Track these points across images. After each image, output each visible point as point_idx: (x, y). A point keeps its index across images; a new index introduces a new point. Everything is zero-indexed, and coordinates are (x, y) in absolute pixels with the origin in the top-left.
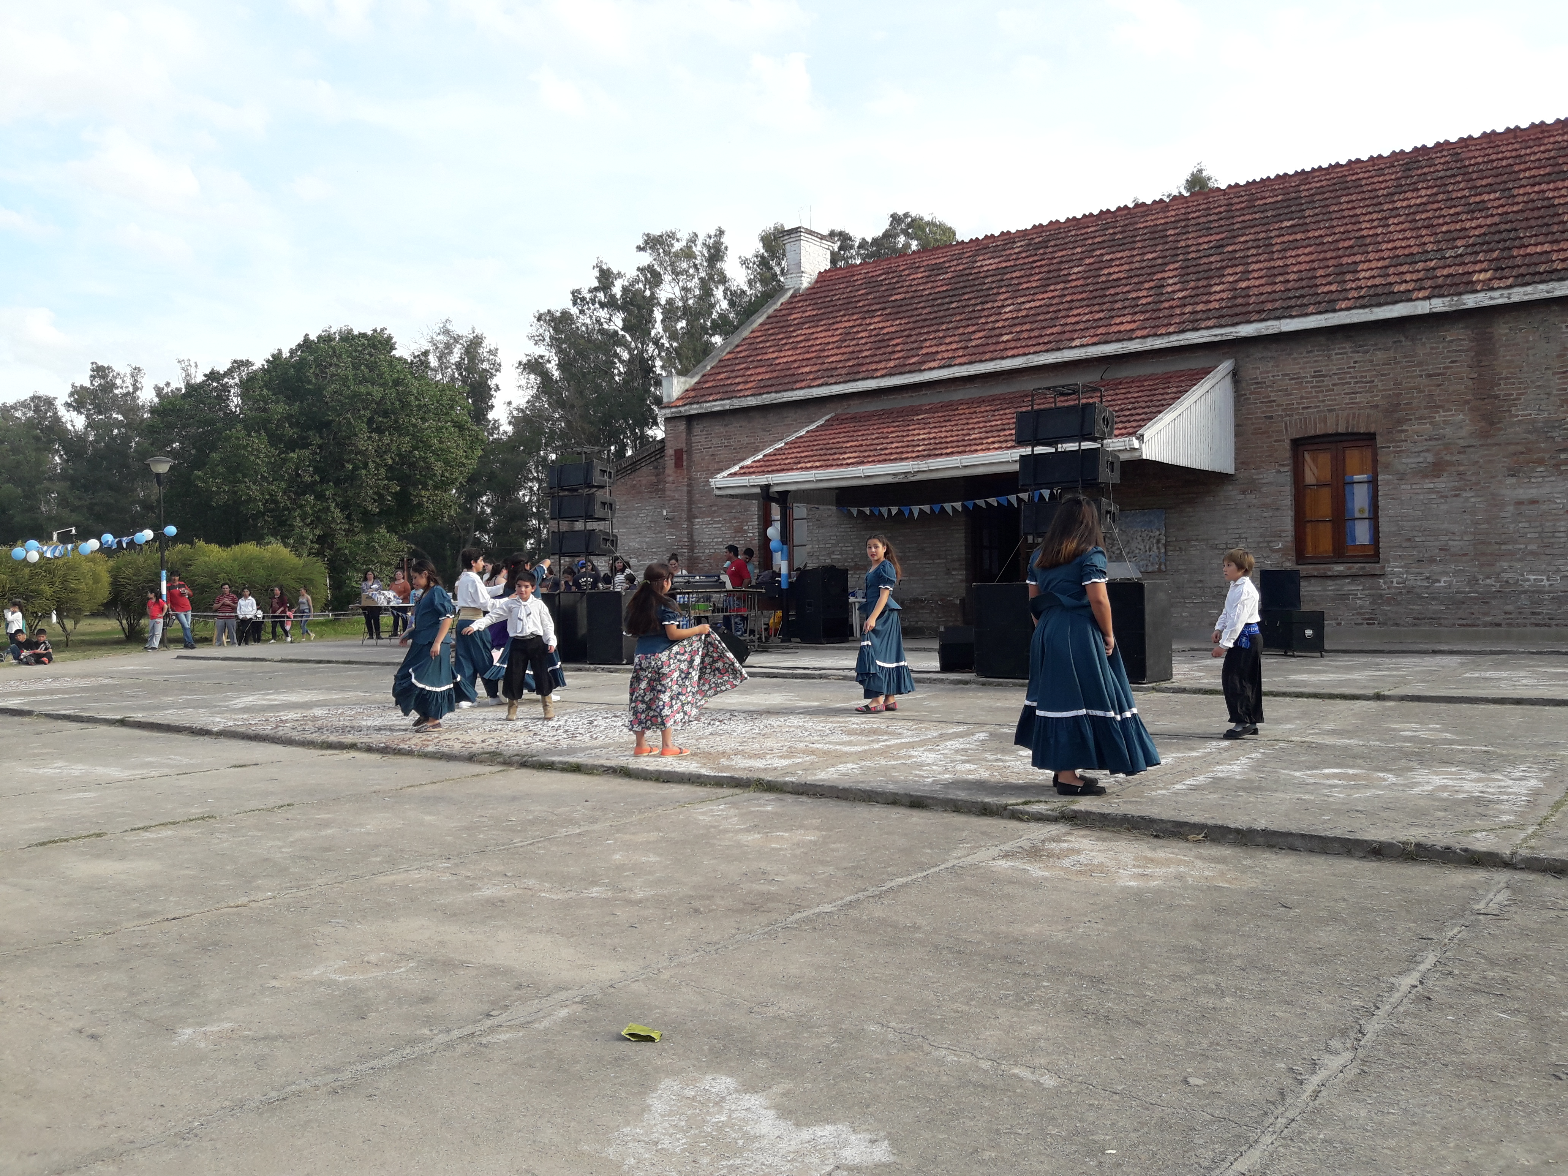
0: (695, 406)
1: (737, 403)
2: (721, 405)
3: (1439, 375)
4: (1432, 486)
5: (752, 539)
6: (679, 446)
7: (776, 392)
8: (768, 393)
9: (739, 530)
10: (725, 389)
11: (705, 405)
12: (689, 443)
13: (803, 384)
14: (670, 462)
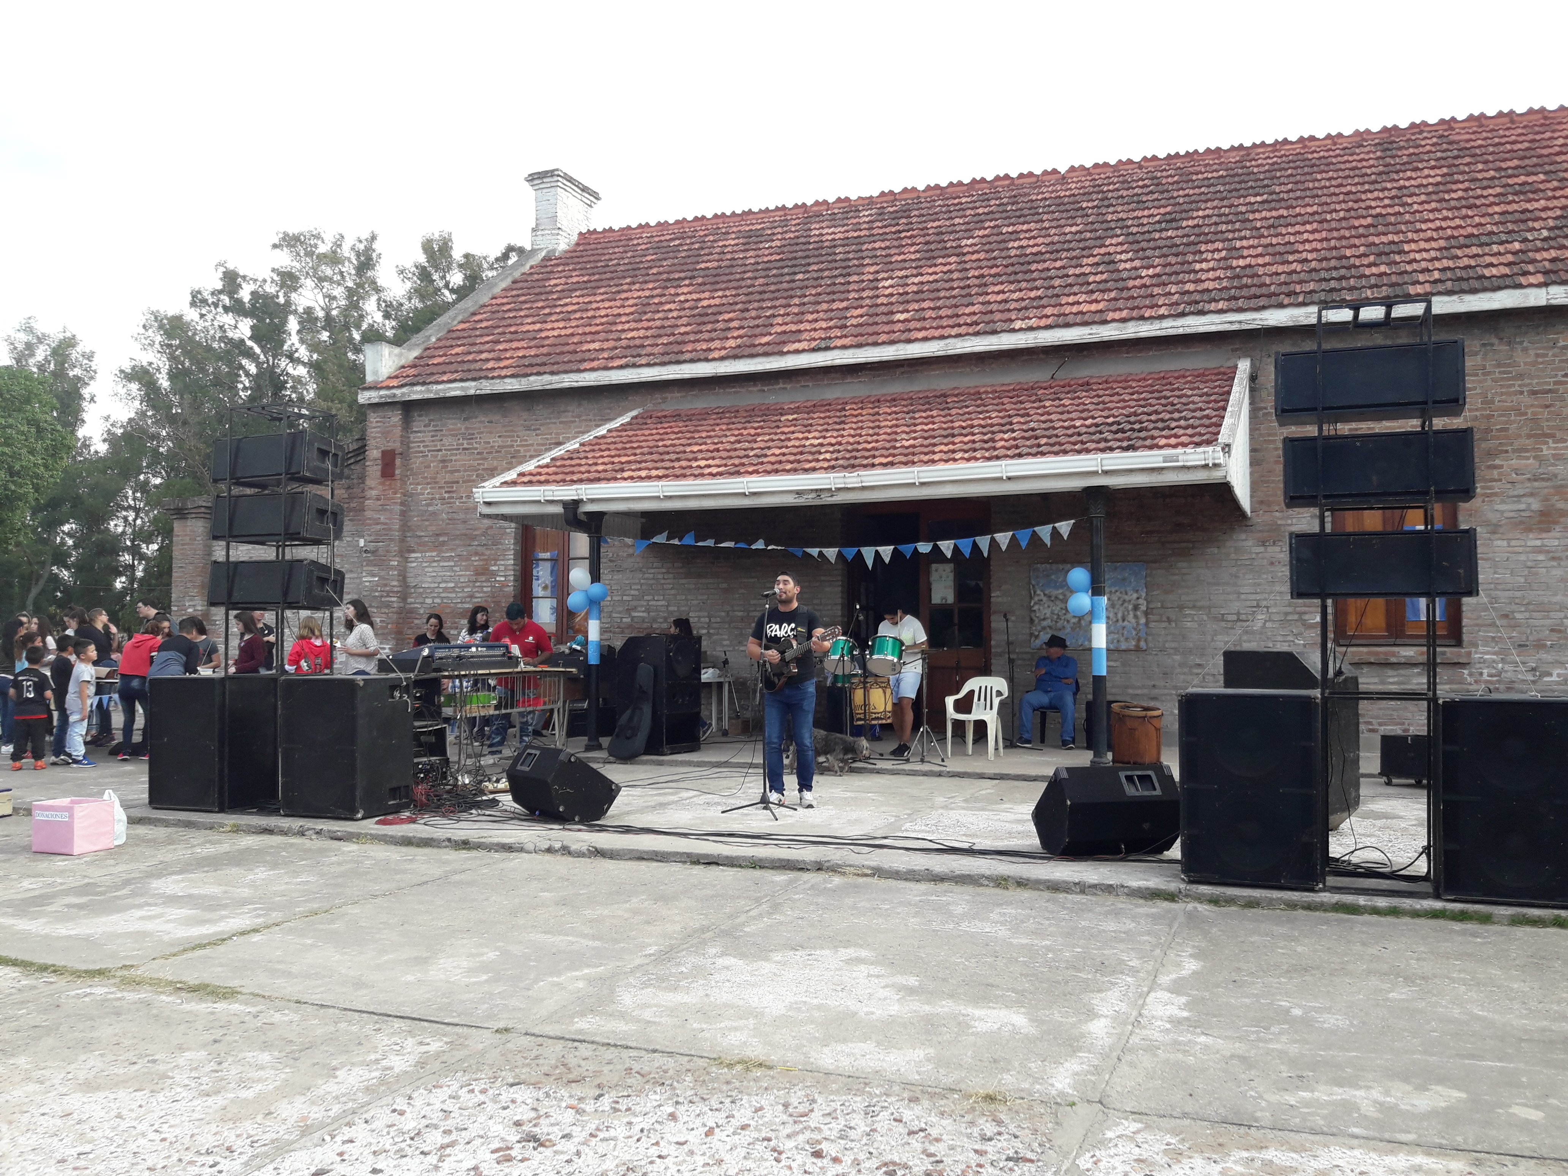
0: (418, 388)
1: (487, 387)
2: (462, 388)
3: (1550, 391)
4: (1538, 543)
5: (504, 585)
6: (391, 446)
7: (552, 373)
8: (539, 374)
9: (483, 572)
10: (466, 367)
11: (435, 387)
12: (406, 442)
13: (595, 364)
14: (374, 470)
